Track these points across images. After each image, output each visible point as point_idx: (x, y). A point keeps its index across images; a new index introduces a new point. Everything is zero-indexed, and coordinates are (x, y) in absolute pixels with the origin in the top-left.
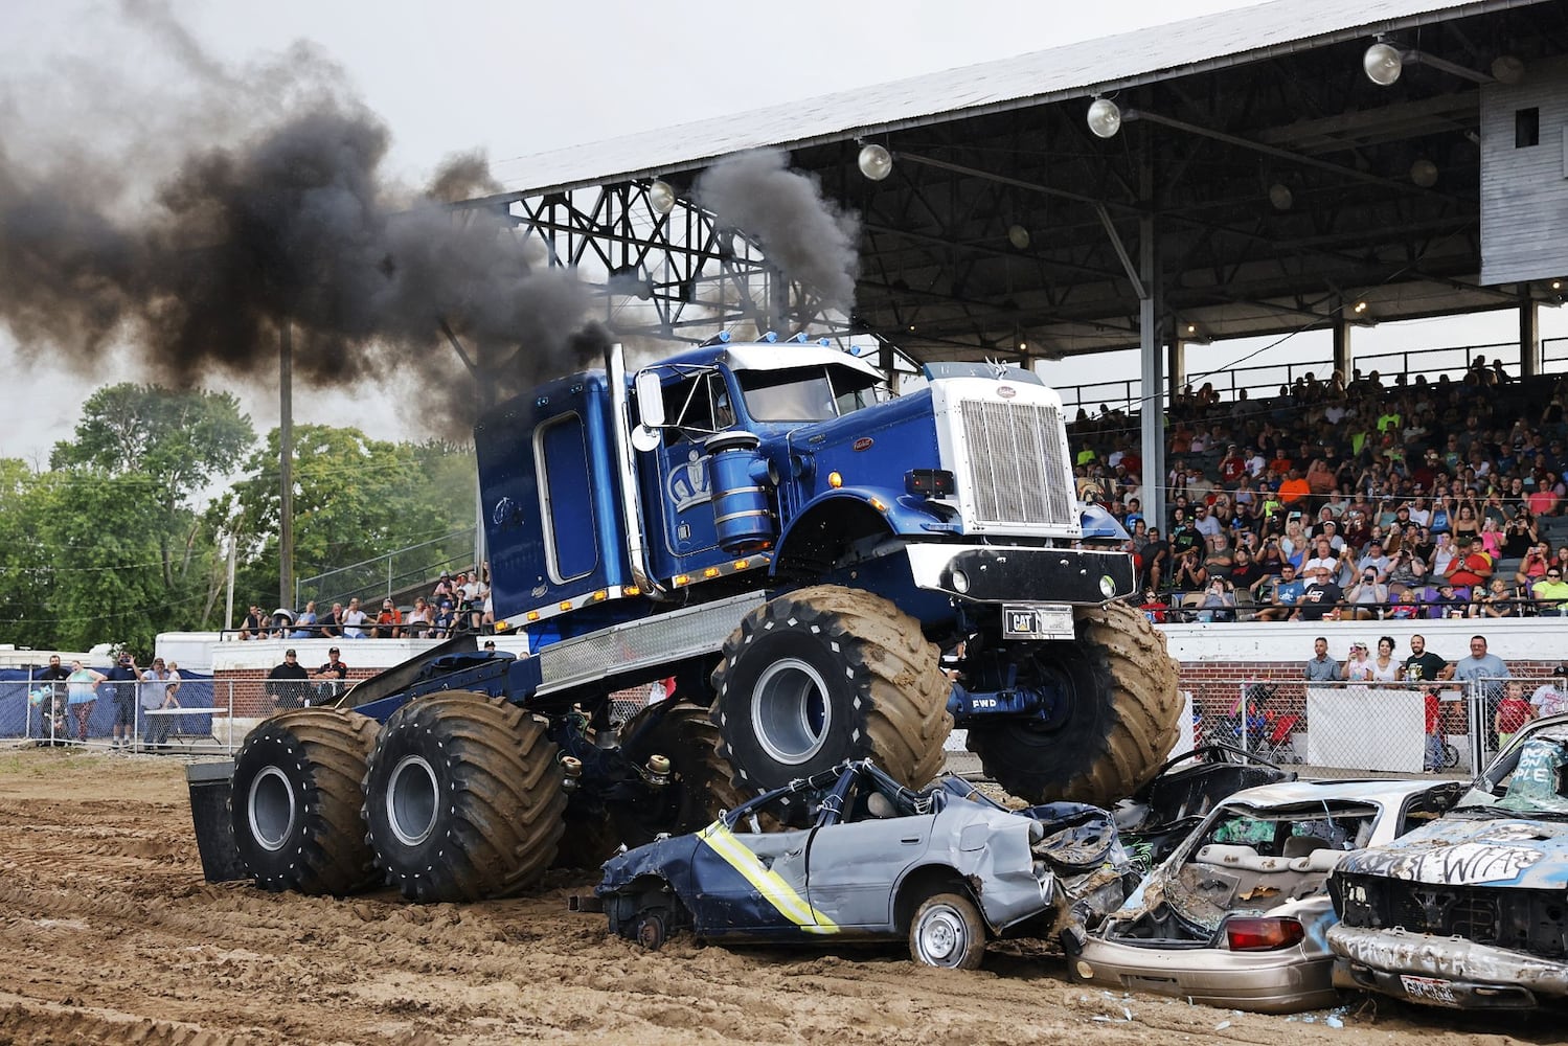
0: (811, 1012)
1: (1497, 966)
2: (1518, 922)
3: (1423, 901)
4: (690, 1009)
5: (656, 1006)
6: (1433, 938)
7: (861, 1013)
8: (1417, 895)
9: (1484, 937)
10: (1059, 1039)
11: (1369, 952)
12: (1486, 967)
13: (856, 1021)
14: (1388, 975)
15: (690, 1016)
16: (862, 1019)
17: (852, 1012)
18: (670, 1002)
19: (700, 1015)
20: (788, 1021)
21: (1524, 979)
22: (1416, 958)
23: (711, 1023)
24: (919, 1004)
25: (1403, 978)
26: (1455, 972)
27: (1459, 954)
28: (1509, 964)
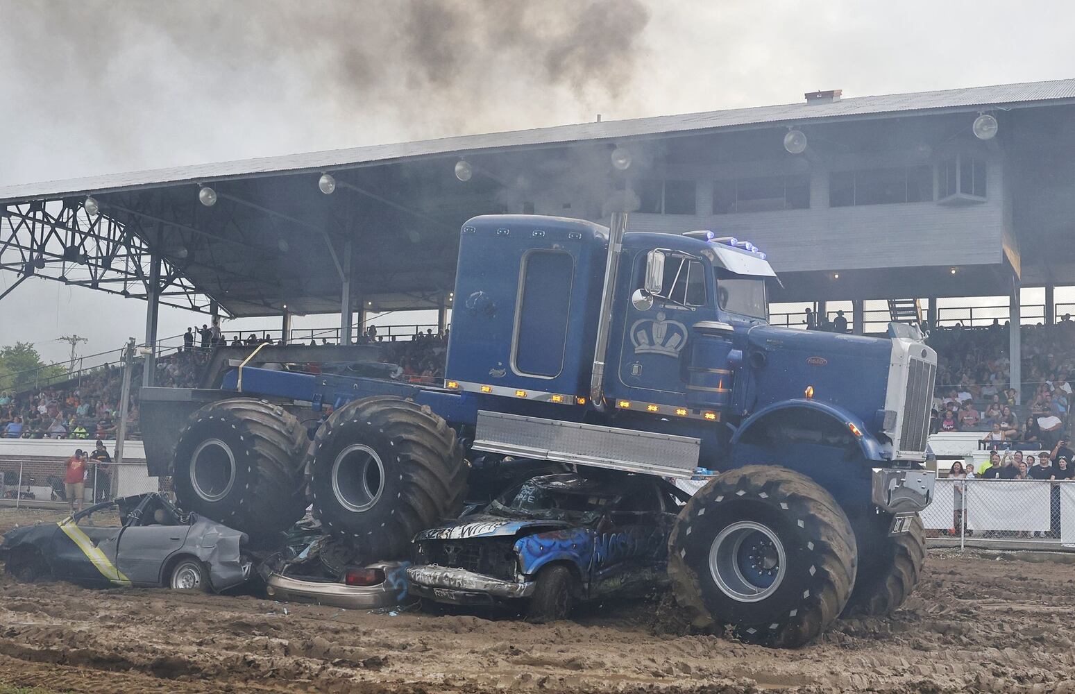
0: (108, 609)
1: (476, 582)
2: (490, 562)
3: (449, 551)
4: (35, 604)
5: (15, 603)
6: (450, 569)
7: (134, 608)
8: (446, 548)
9: (472, 569)
10: (242, 618)
11: (420, 576)
12: (471, 583)
13: (133, 613)
14: (427, 588)
15: (35, 608)
16: (136, 612)
17: (131, 608)
18: (24, 600)
19: (41, 607)
20: (94, 612)
21: (488, 589)
22: (441, 579)
23: (47, 611)
24: (169, 604)
25: (435, 589)
26: (457, 585)
27: (460, 577)
28: (481, 581)
